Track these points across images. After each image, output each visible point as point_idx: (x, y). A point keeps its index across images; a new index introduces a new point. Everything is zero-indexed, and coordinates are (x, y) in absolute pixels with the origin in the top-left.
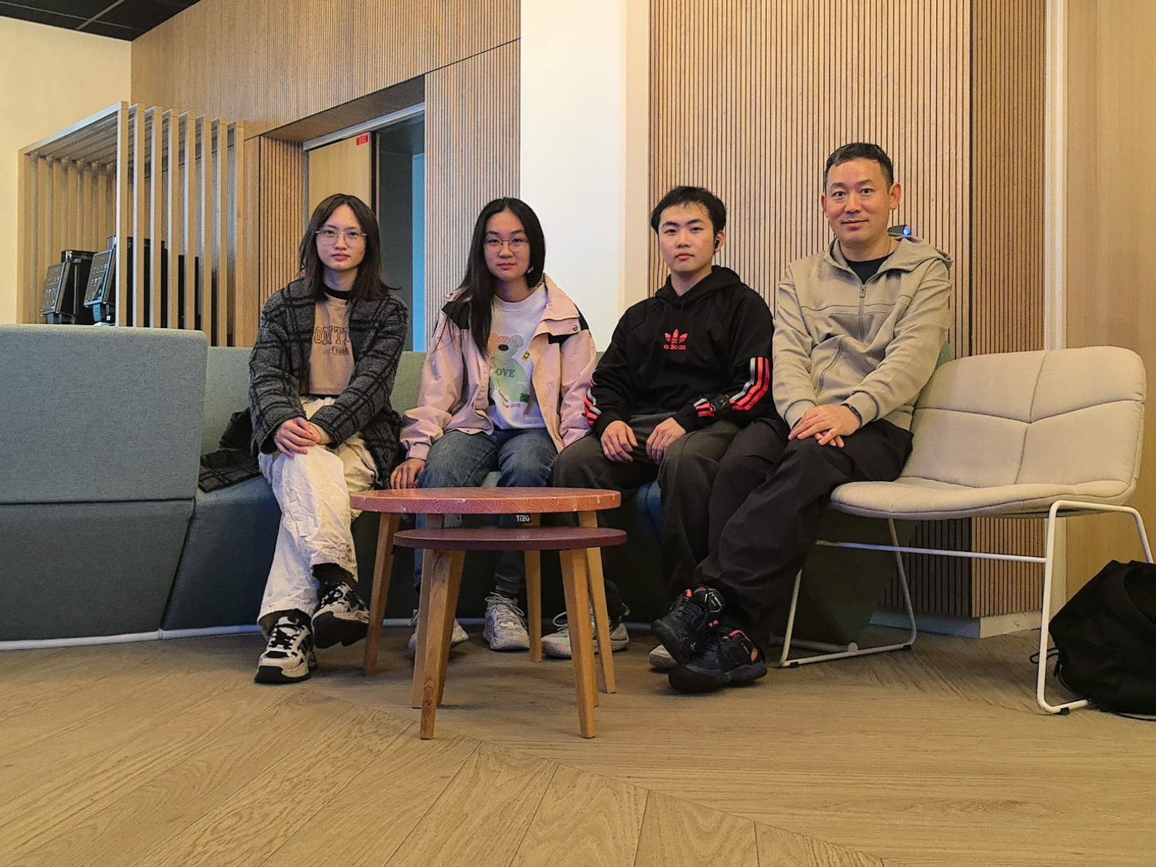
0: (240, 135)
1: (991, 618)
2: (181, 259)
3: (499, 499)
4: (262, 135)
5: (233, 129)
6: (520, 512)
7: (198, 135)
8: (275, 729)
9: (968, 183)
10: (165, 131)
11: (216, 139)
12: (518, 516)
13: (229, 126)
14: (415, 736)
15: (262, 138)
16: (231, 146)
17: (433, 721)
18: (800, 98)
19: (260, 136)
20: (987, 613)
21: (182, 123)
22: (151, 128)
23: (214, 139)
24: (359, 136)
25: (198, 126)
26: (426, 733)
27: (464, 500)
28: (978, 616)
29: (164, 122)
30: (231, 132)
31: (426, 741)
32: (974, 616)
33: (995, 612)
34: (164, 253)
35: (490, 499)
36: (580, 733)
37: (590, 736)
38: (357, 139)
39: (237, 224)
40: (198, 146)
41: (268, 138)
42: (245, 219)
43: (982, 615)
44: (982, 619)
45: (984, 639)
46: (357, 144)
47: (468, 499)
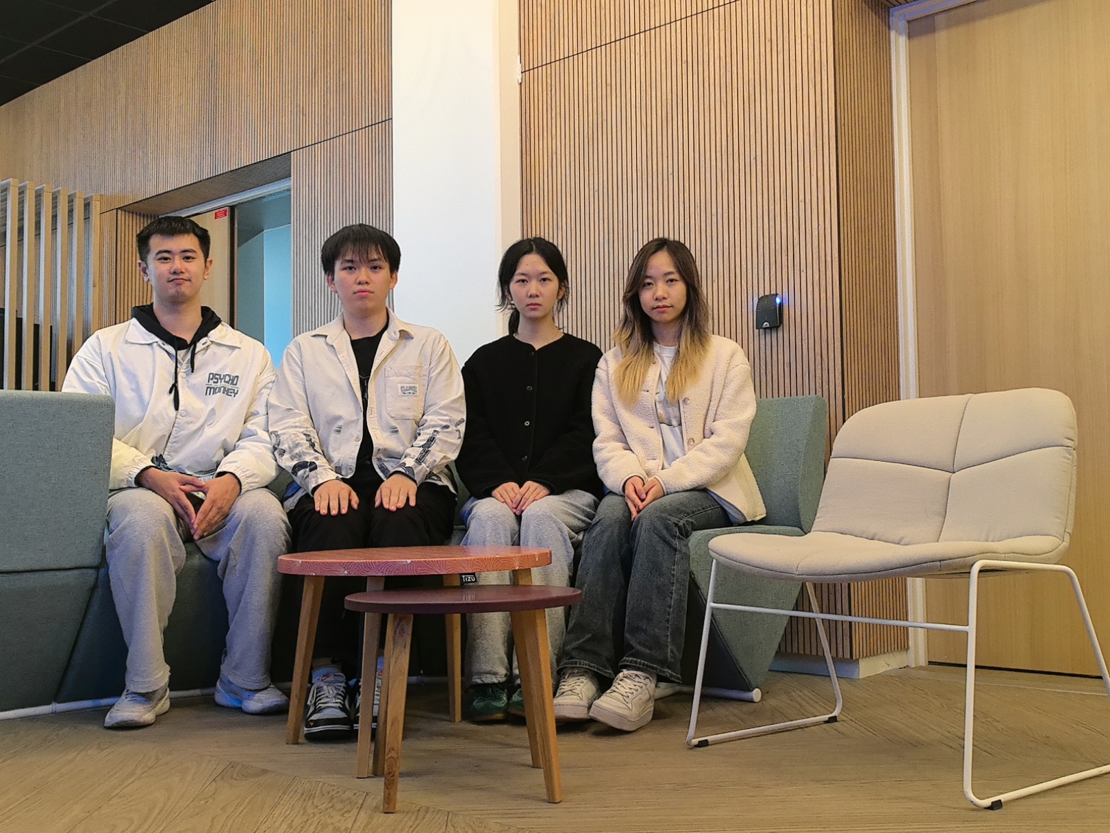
0: (96, 208)
1: (867, 659)
2: (37, 327)
3: (444, 559)
4: (119, 208)
5: (89, 203)
6: (466, 572)
7: (55, 207)
8: (223, 809)
9: (837, 255)
10: (21, 202)
11: (72, 211)
12: (464, 576)
13: (85, 199)
14: (376, 809)
15: (119, 211)
16: (87, 218)
17: (395, 793)
18: (670, 177)
19: (117, 209)
20: (865, 655)
21: (38, 196)
22: (6, 200)
23: (71, 211)
24: (217, 211)
25: (55, 198)
26: (389, 806)
27: (409, 561)
28: (858, 657)
29: (20, 194)
30: (87, 205)
31: (390, 815)
32: (854, 658)
33: (872, 653)
34: (19, 322)
35: (436, 559)
36: (546, 798)
37: (557, 801)
38: (216, 213)
39: (92, 293)
40: (55, 217)
41: (125, 211)
42: (101, 290)
43: (861, 656)
44: (860, 660)
45: (863, 679)
46: (216, 218)
47: (414, 560)
